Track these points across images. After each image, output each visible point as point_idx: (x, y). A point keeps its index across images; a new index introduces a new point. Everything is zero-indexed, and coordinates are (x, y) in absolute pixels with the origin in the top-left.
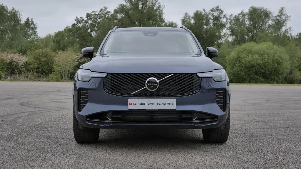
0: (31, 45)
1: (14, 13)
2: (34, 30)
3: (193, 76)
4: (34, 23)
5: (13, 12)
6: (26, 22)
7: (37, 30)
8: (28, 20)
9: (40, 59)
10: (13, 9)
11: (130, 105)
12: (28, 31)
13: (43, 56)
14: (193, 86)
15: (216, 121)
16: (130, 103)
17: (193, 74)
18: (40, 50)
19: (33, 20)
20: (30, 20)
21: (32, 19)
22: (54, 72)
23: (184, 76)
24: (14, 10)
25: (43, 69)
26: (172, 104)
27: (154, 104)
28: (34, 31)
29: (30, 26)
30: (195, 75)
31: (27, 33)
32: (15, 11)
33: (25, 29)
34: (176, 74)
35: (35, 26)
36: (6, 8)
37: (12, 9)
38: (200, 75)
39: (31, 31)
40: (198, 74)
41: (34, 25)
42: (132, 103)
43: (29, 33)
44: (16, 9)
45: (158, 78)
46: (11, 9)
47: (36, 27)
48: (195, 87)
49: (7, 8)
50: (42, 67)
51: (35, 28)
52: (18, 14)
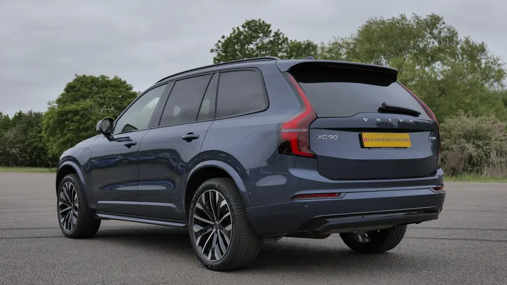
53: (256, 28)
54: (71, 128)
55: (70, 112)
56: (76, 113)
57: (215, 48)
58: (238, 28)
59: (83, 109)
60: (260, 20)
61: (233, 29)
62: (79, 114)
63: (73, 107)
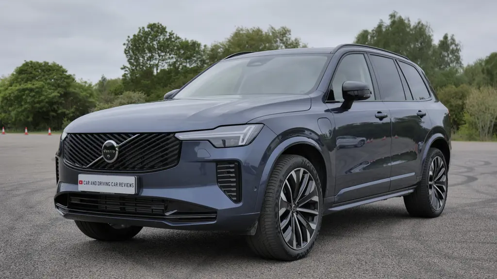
0: (447, 80)
1: (420, 29)
2: (456, 54)
3: (169, 137)
4: (457, 42)
5: (418, 27)
6: (441, 41)
7: (461, 54)
8: (446, 37)
9: (450, 102)
10: (419, 23)
11: (80, 184)
12: (445, 56)
13: (457, 97)
14: (167, 154)
15: (214, 219)
16: (80, 181)
17: (169, 134)
18: (452, 88)
19: (455, 38)
20: (449, 38)
21: (453, 35)
22: (465, 124)
23: (153, 137)
24: (421, 23)
25: (456, 119)
26: (129, 186)
27: (107, 184)
28: (456, 56)
29: (449, 47)
30: (172, 135)
31: (444, 60)
32: (422, 25)
33: (441, 53)
34: (142, 134)
35: (458, 48)
36: (406, 22)
37: (417, 22)
38: (181, 136)
39: (450, 56)
40: (177, 135)
41: (456, 45)
42: (82, 181)
43: (446, 59)
44: (424, 22)
45: (118, 142)
46: (415, 23)
47: (460, 49)
48: (170, 157)
49: (409, 21)
50: (454, 116)
51: (458, 50)
52: (427, 29)
53: (156, 29)
54: (28, 101)
55: (27, 89)
56: (31, 90)
57: (127, 42)
58: (143, 28)
59: (37, 88)
60: (159, 23)
61: (139, 28)
62: (33, 91)
63: (29, 85)
